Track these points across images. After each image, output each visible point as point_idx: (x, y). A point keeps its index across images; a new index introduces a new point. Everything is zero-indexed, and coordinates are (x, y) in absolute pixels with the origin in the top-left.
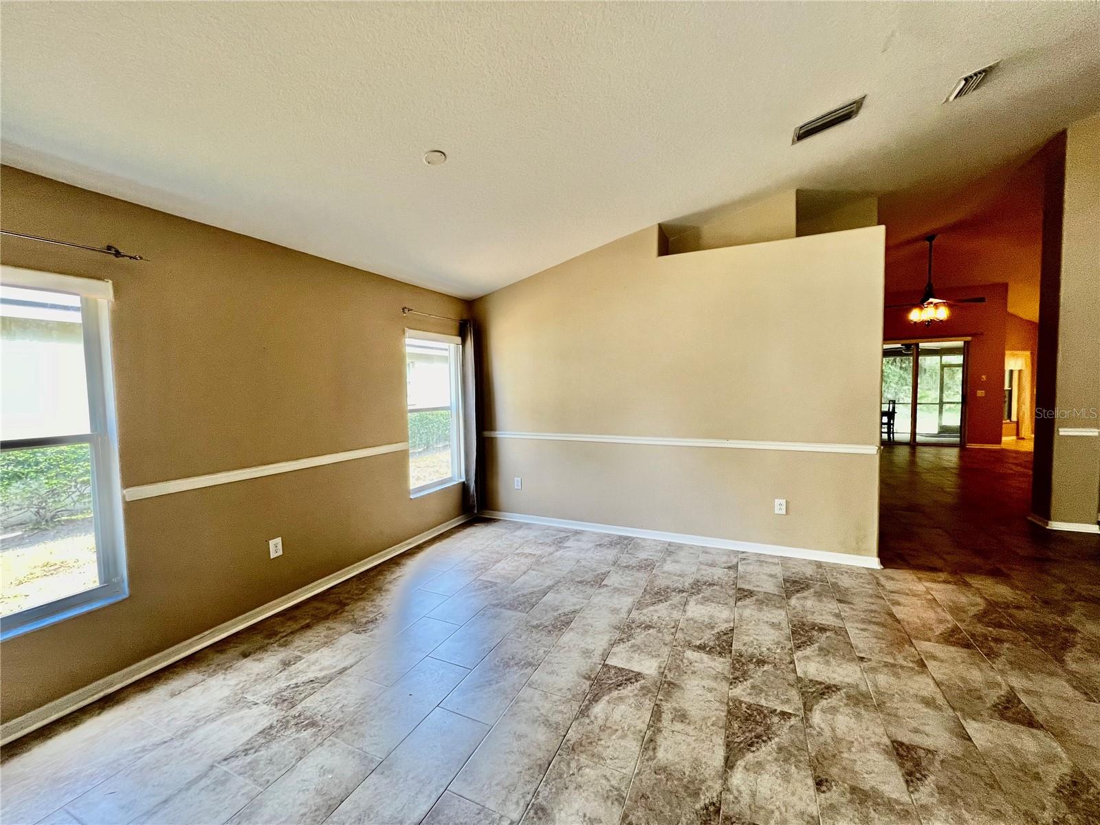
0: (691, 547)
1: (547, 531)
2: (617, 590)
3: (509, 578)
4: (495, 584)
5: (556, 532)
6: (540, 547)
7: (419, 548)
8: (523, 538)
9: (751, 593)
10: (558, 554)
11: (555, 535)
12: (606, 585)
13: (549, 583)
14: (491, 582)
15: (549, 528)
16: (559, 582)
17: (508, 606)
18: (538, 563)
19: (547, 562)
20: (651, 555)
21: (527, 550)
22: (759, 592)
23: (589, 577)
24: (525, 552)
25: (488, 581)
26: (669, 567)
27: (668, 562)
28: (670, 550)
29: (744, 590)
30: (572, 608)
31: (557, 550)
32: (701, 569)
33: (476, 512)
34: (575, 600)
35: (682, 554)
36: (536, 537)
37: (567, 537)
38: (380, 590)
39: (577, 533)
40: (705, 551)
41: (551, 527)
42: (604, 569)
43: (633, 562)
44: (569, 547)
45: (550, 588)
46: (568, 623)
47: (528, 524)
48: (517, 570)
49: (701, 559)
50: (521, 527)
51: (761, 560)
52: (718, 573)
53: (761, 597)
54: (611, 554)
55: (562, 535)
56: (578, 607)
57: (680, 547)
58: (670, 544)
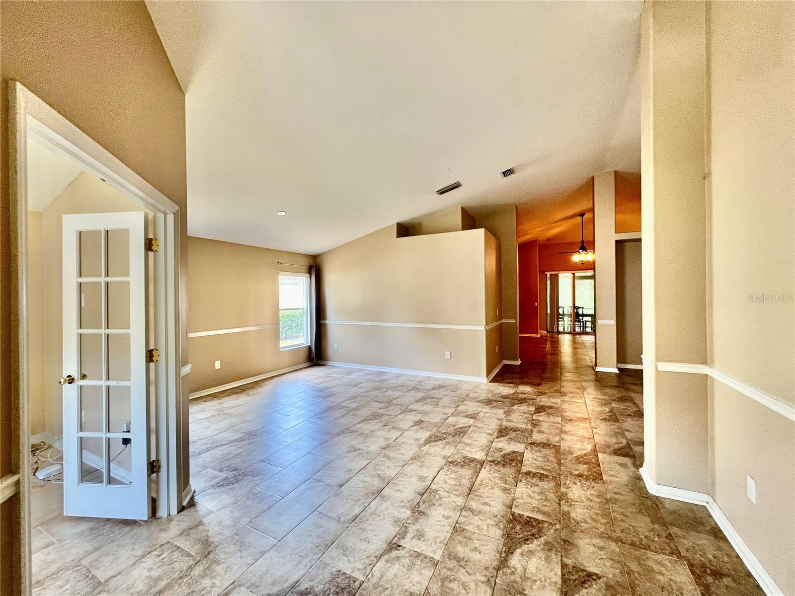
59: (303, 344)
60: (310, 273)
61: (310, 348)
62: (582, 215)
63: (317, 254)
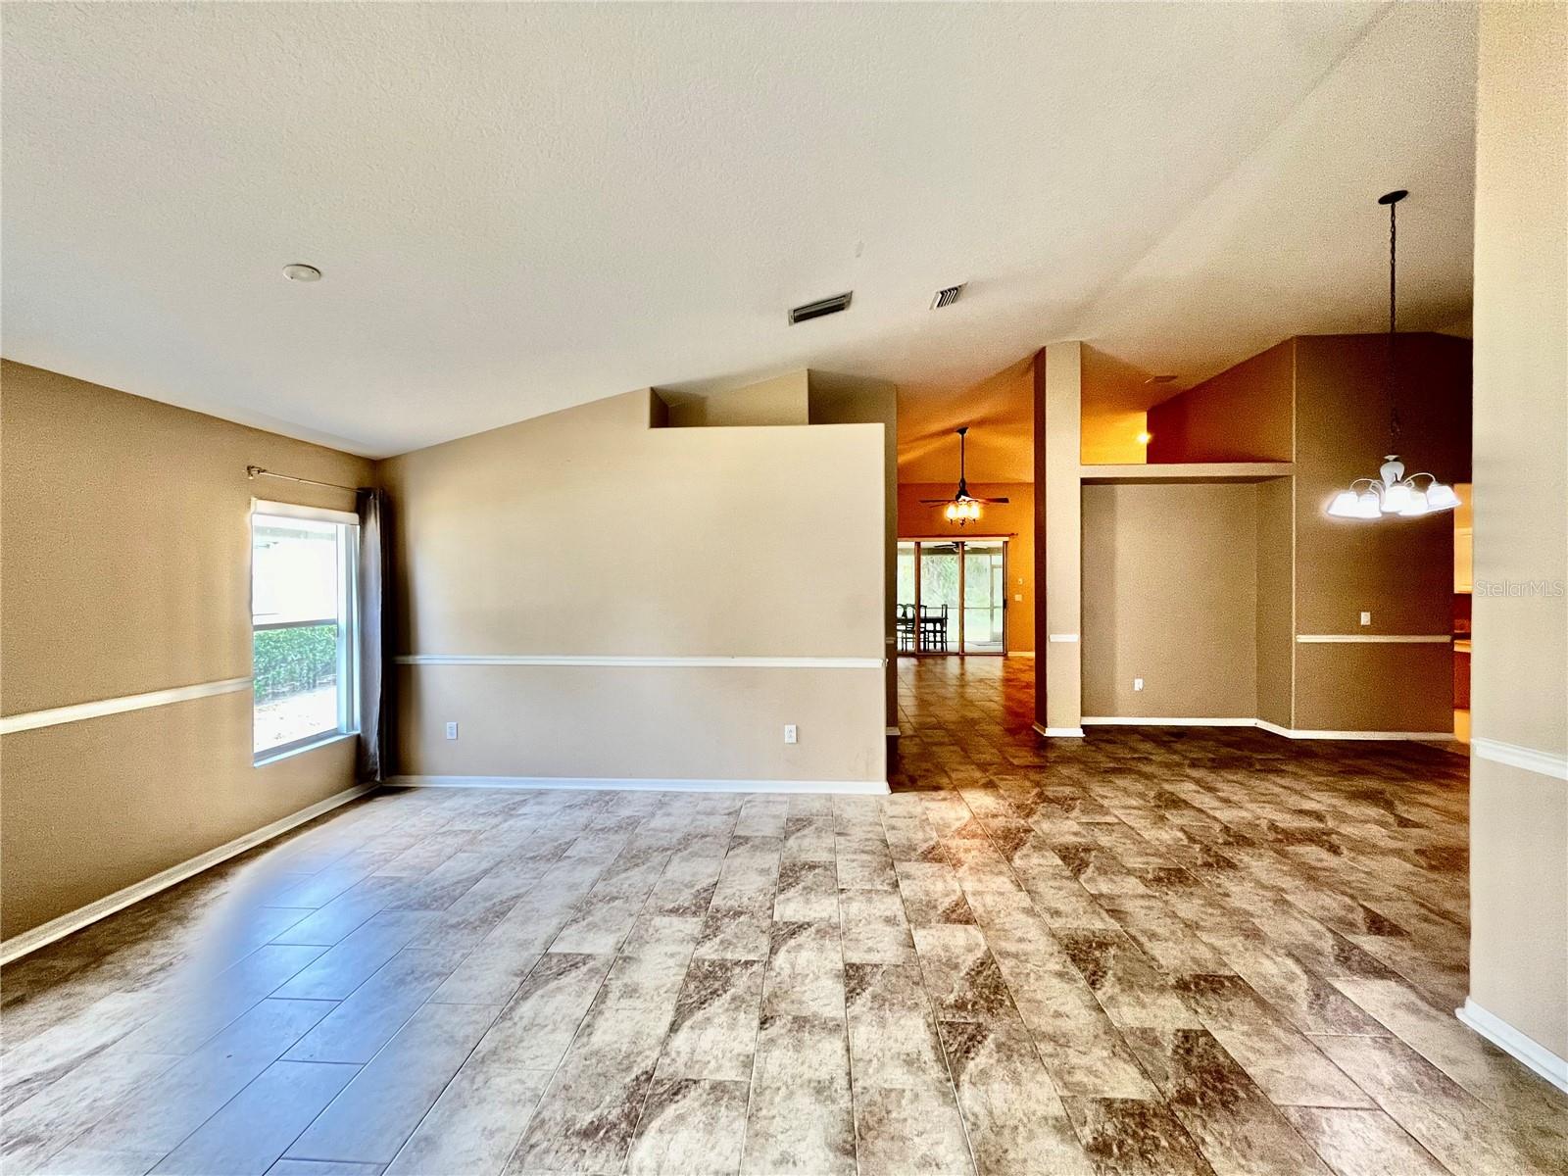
0: (691, 795)
1: (494, 796)
2: (582, 860)
3: (423, 868)
4: (399, 879)
5: (507, 797)
6: (481, 819)
7: (268, 845)
8: (455, 810)
9: (747, 839)
10: (506, 826)
11: (509, 799)
12: (569, 857)
13: (485, 865)
14: (392, 878)
15: (498, 791)
16: (501, 861)
17: (416, 906)
18: (471, 842)
19: (487, 839)
20: (637, 811)
21: (458, 826)
22: (756, 837)
23: (545, 850)
24: (456, 828)
25: (387, 877)
26: (658, 822)
27: (657, 817)
28: (663, 802)
29: (740, 837)
30: (514, 893)
31: (505, 821)
32: (697, 820)
33: (378, 779)
34: (519, 882)
35: (677, 804)
36: (477, 806)
37: (525, 800)
38: (181, 920)
39: (541, 793)
40: (706, 797)
41: (501, 789)
42: (570, 836)
43: (611, 822)
44: (525, 814)
45: (486, 872)
46: (504, 914)
47: (466, 789)
48: (439, 855)
49: (698, 808)
50: (455, 795)
51: (768, 800)
52: (716, 822)
53: (757, 842)
54: (583, 816)
55: (518, 798)
56: (522, 891)
57: (677, 796)
58: (665, 794)
59: (336, 732)
60: (360, 507)
61: (359, 743)
62: (962, 431)
63: (382, 457)
